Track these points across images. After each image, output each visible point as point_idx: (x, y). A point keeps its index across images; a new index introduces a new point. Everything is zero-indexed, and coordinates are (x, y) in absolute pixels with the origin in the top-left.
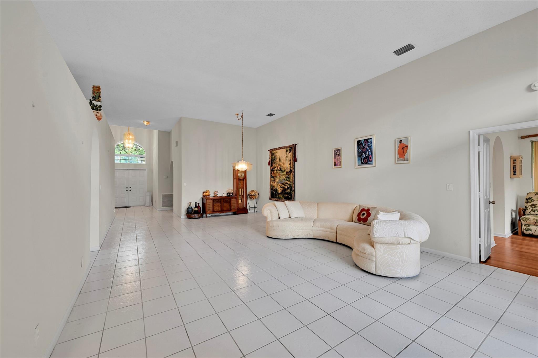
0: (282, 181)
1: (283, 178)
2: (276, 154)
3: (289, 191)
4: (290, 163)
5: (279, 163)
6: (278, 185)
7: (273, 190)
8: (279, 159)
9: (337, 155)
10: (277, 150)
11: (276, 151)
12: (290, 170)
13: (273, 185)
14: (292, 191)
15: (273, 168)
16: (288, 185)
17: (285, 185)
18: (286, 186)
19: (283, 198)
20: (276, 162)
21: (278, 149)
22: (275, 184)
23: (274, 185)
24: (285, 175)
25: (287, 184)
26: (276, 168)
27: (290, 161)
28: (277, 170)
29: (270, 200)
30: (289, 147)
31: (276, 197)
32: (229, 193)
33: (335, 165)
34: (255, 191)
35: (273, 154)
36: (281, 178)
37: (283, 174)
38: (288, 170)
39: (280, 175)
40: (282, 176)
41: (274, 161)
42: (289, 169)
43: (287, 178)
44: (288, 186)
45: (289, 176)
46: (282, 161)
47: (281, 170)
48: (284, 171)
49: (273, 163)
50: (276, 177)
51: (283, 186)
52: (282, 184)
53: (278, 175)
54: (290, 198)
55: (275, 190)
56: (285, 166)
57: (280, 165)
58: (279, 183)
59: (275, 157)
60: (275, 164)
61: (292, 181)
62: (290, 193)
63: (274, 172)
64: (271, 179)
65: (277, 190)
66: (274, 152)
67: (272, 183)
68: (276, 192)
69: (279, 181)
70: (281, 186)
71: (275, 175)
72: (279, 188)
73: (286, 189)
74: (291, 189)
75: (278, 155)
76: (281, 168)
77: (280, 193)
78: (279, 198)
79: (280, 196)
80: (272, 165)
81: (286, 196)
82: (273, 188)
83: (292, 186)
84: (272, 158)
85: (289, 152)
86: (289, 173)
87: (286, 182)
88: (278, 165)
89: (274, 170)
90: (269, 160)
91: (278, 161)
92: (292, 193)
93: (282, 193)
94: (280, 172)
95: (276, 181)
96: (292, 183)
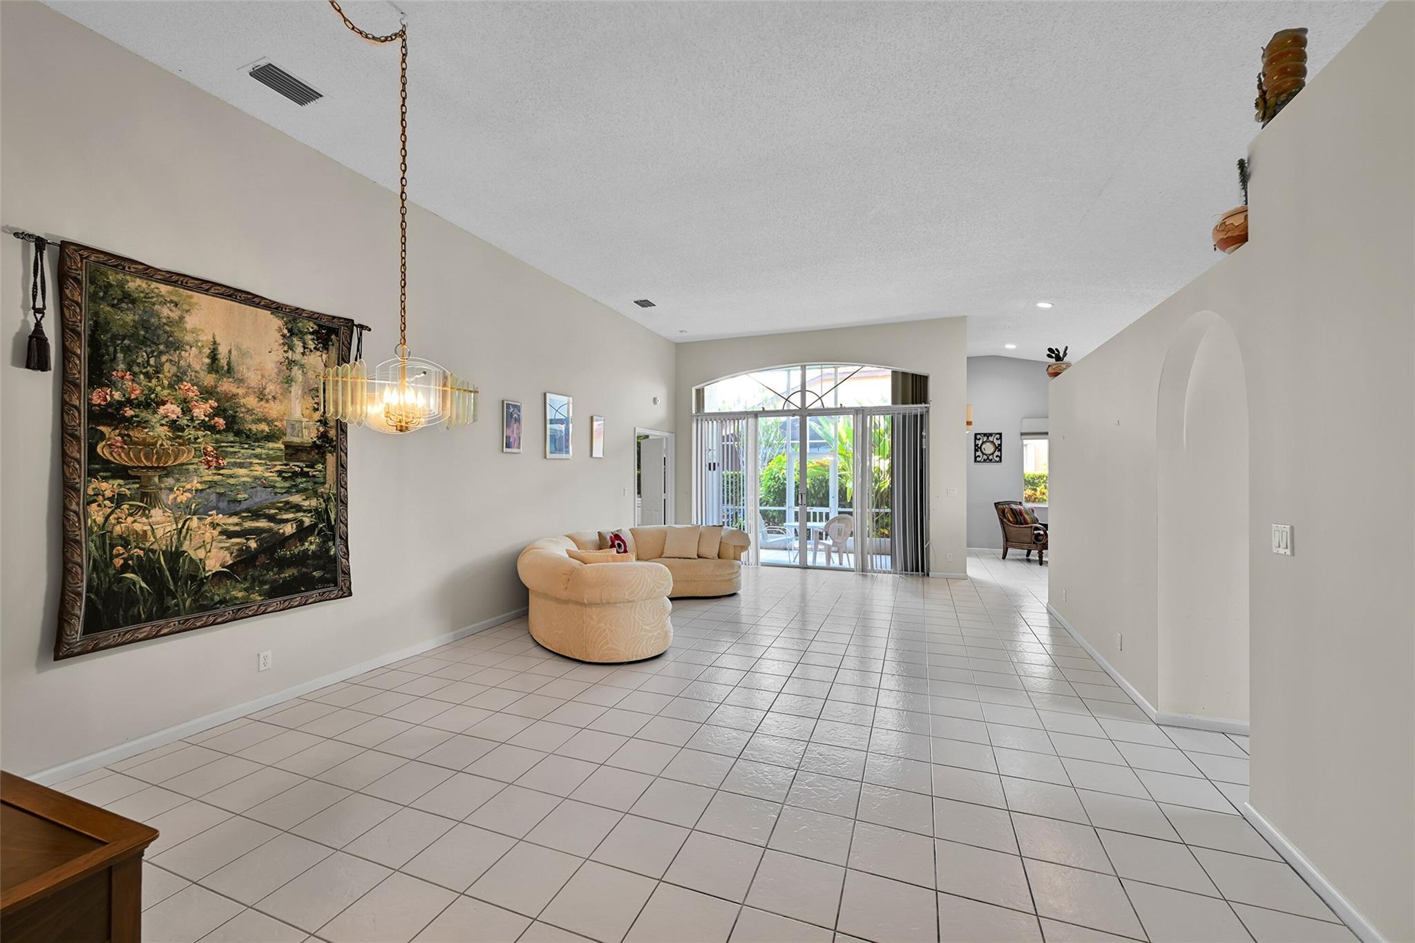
0: (240, 497)
1: (256, 478)
2: (164, 311)
3: (312, 544)
5: (209, 380)
6: (194, 523)
7: (125, 568)
8: (214, 356)
9: (513, 420)
10: (181, 291)
11: (164, 289)
12: (323, 436)
13: (118, 530)
14: (331, 544)
15: (121, 405)
16: (301, 514)
17: (271, 518)
18: (287, 521)
20: (168, 368)
21: (206, 292)
22: (155, 527)
23: (138, 527)
24: (272, 459)
25: (298, 508)
26: (172, 410)
28: (183, 422)
30: (313, 316)
33: (508, 445)
35: (116, 293)
36: (232, 481)
37: (258, 456)
38: (309, 436)
39: (223, 462)
40: (241, 466)
41: (126, 350)
42: (314, 434)
43: (299, 480)
44: (302, 522)
45: (312, 467)
47: (229, 425)
48: (270, 437)
49: (122, 366)
50: (166, 472)
51: (248, 524)
52: (249, 512)
53: (196, 460)
54: (324, 582)
55: (147, 567)
56: (273, 410)
57: (218, 393)
58: (217, 508)
59: (147, 329)
60: (148, 376)
61: (333, 494)
62: (319, 553)
63: (136, 434)
64: (94, 489)
65: (184, 562)
66: (135, 284)
67: (100, 520)
68: (167, 573)
69: (215, 501)
70: (237, 524)
71: (147, 458)
72: (214, 543)
73: (284, 541)
74: (326, 534)
75: (191, 321)
76: (234, 417)
77: (225, 570)
78: (213, 607)
79: (218, 593)
80: (99, 374)
81: (282, 575)
82: (120, 549)
83: (333, 516)
84: (96, 324)
85: (311, 345)
86: (314, 455)
87: (281, 502)
88: (189, 390)
89: (129, 420)
90: (38, 325)
91: (197, 367)
92: (332, 553)
93: (245, 569)
94: (217, 442)
95: (167, 498)
96: (331, 505)
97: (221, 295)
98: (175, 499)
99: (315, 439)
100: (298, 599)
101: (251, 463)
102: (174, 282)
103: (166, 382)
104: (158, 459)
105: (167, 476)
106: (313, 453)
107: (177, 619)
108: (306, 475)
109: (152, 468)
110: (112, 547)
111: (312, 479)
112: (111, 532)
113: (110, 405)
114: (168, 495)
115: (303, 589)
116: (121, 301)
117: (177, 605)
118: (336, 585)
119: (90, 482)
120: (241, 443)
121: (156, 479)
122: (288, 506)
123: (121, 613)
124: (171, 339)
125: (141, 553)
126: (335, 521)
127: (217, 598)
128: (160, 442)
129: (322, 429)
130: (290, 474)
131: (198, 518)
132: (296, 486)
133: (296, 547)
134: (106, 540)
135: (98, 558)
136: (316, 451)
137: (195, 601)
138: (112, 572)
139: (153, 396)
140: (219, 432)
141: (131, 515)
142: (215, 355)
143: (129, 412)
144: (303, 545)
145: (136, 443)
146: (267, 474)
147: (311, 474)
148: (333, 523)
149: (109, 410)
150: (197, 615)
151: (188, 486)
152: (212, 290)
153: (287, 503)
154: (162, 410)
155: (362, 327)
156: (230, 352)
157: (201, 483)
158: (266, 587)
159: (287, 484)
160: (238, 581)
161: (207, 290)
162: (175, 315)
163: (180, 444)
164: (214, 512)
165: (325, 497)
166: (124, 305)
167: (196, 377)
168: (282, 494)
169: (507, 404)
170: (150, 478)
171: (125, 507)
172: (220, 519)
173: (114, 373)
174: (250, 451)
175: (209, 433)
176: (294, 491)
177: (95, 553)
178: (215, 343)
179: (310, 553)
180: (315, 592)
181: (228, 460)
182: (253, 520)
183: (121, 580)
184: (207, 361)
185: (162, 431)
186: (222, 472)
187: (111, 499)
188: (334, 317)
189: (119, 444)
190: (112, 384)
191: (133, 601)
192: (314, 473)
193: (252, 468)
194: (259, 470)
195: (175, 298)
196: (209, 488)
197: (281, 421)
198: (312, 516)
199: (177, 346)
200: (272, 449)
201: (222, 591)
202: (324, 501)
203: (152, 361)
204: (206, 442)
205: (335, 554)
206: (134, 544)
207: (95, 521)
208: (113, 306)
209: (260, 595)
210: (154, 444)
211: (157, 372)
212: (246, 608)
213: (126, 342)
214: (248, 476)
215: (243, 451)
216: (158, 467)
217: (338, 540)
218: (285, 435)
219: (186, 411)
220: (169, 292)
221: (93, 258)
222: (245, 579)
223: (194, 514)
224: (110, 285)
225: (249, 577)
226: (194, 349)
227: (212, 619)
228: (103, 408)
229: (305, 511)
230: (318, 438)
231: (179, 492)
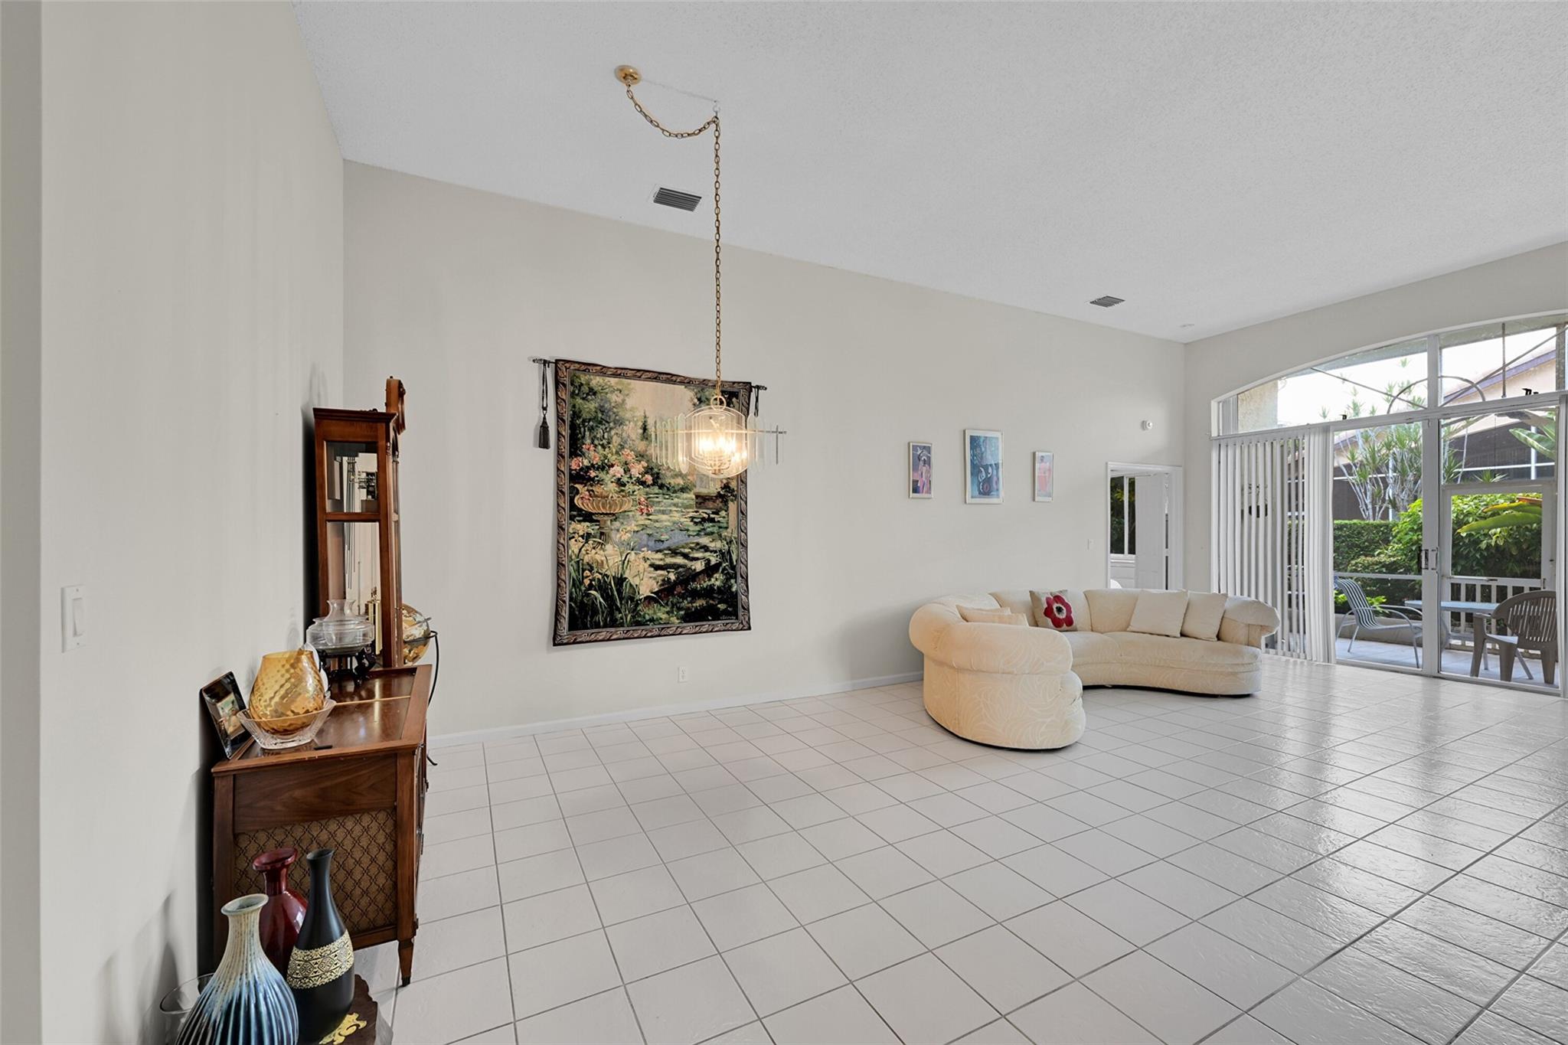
0: (663, 538)
1: (674, 523)
3: (717, 580)
5: (641, 446)
6: (632, 556)
7: (591, 586)
8: (645, 429)
9: (921, 463)
11: (613, 381)
12: (726, 487)
13: (587, 559)
14: (733, 581)
16: (709, 554)
17: (686, 556)
18: (697, 559)
19: (674, 619)
20: (616, 440)
22: (608, 558)
23: (598, 557)
24: (687, 507)
25: (706, 549)
26: (617, 471)
28: (625, 479)
29: (553, 644)
31: (614, 623)
33: (916, 490)
35: (585, 389)
36: (657, 525)
38: (714, 487)
39: (651, 510)
40: (663, 512)
41: (591, 429)
42: (718, 485)
43: (707, 525)
44: (709, 561)
45: (717, 513)
47: (656, 479)
48: (683, 490)
49: (588, 441)
50: (615, 517)
51: (670, 560)
52: (670, 550)
53: (634, 508)
54: (726, 613)
55: (603, 588)
57: (647, 456)
58: (647, 546)
59: (602, 412)
60: (604, 447)
61: (735, 538)
62: (722, 588)
63: (597, 489)
64: (573, 529)
65: (626, 585)
66: (596, 381)
67: (576, 551)
68: (615, 593)
69: (646, 539)
70: (661, 560)
71: (604, 507)
72: (645, 573)
73: (694, 576)
74: (728, 573)
75: (630, 403)
76: (658, 474)
77: (653, 595)
78: (644, 624)
79: (648, 612)
80: (575, 450)
81: (694, 605)
82: (587, 573)
83: (734, 557)
84: (574, 412)
86: (719, 503)
87: (693, 543)
88: (629, 455)
89: (593, 479)
90: (544, 418)
91: (633, 437)
92: (734, 589)
93: (667, 596)
94: (647, 494)
95: (616, 537)
96: (733, 547)
97: (649, 379)
98: (621, 537)
99: (719, 490)
100: (706, 625)
101: (671, 511)
102: (620, 375)
103: (614, 450)
104: (610, 507)
105: (615, 520)
106: (718, 501)
107: (622, 629)
108: (712, 520)
109: (607, 514)
110: (583, 570)
111: (718, 524)
112: (583, 560)
113: (581, 469)
114: (616, 534)
115: (710, 618)
116: (588, 394)
117: (621, 618)
118: (737, 618)
119: (571, 524)
120: (664, 494)
121: (609, 522)
122: (698, 547)
123: (589, 619)
124: (617, 418)
125: (600, 577)
126: (736, 561)
127: (647, 617)
128: (610, 495)
129: (725, 481)
130: (699, 520)
131: (635, 553)
132: (704, 529)
133: (705, 582)
134: (581, 567)
135: (575, 578)
136: (720, 500)
137: (633, 617)
138: (583, 588)
139: (606, 461)
140: (648, 486)
141: (594, 548)
142: (645, 426)
143: (593, 474)
144: (710, 580)
145: (596, 496)
146: (683, 520)
147: (716, 520)
148: (735, 563)
149: (582, 473)
150: (634, 628)
151: (629, 529)
152: (643, 376)
153: (698, 544)
154: (612, 471)
155: (758, 387)
156: (655, 422)
157: (637, 526)
158: (682, 613)
159: (698, 528)
160: (662, 605)
161: (640, 377)
162: (619, 400)
163: (623, 496)
164: (645, 549)
165: (728, 541)
166: (589, 397)
167: (633, 445)
168: (694, 536)
169: (913, 446)
170: (605, 522)
171: (591, 542)
172: (650, 554)
173: (584, 446)
174: (670, 501)
175: (641, 487)
176: (702, 533)
177: (574, 575)
178: (645, 417)
179: (716, 588)
180: (720, 622)
181: (654, 508)
182: (672, 557)
183: (588, 595)
184: (641, 431)
185: (613, 487)
186: (650, 517)
187: (582, 536)
188: (734, 383)
189: (587, 497)
190: (583, 455)
191: (595, 612)
192: (719, 519)
193: (671, 515)
194: (676, 516)
195: (620, 387)
196: (642, 530)
197: (693, 475)
198: (717, 556)
199: (620, 423)
200: (686, 499)
201: (651, 612)
202: (727, 543)
203: (606, 436)
204: (640, 493)
205: (737, 591)
206: (596, 570)
207: (573, 552)
208: (583, 399)
209: (678, 619)
210: (607, 497)
211: (609, 443)
212: (668, 628)
213: (591, 423)
214: (669, 521)
215: (665, 501)
216: (610, 514)
217: (739, 579)
218: (695, 486)
219: (627, 470)
220: (617, 383)
221: (572, 368)
222: (667, 604)
223: (632, 550)
224: (582, 384)
225: (669, 603)
226: (631, 423)
227: (644, 633)
228: (578, 474)
229: (711, 552)
230: (722, 488)
231: (623, 532)
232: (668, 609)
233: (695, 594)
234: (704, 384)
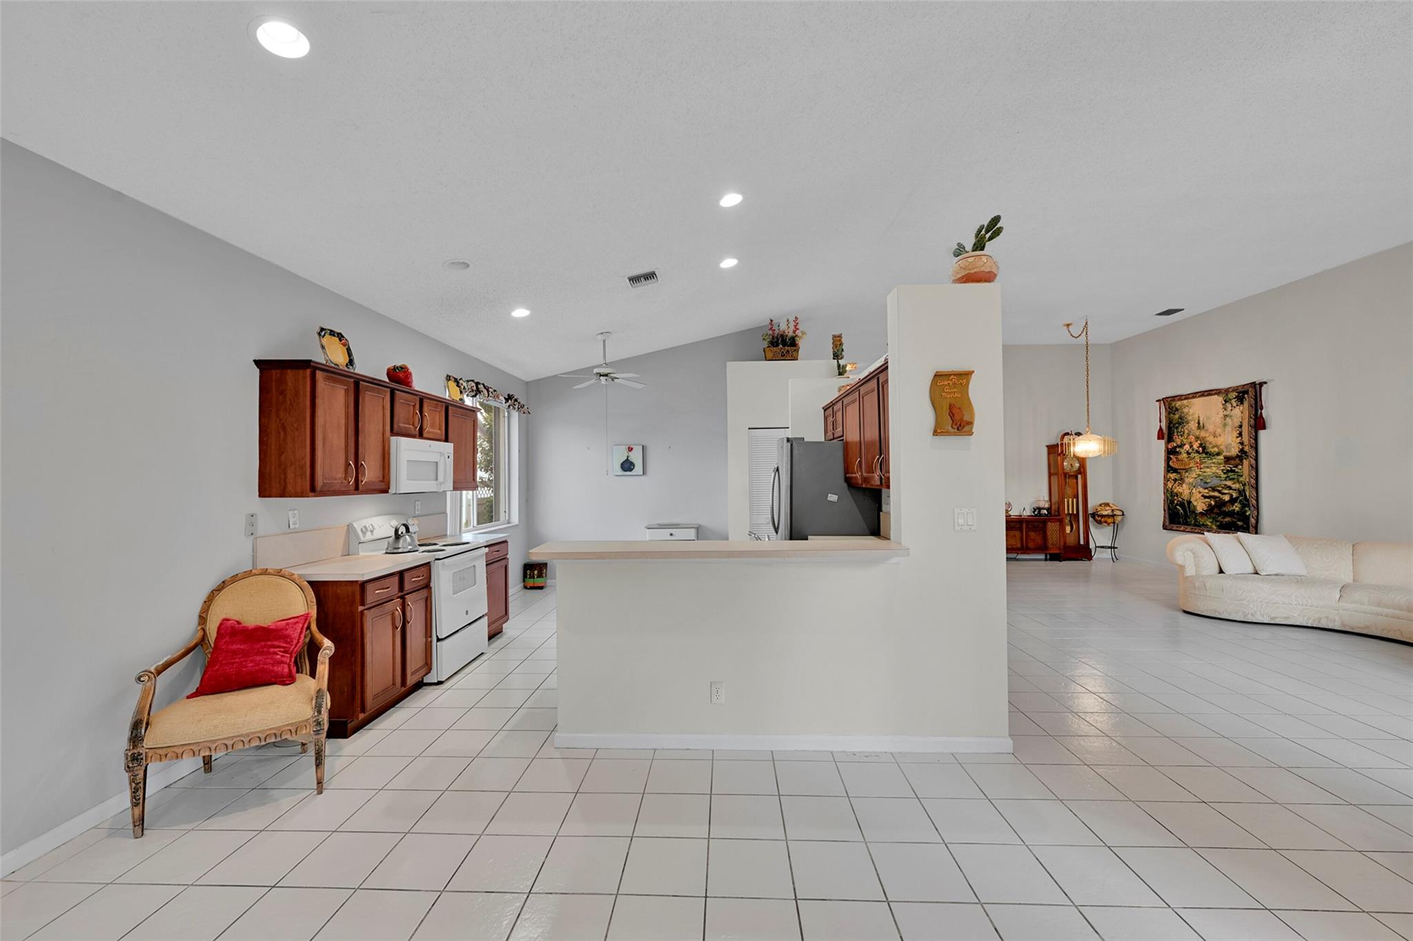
0: (1208, 481)
1: (1213, 473)
2: (1186, 410)
4: (1240, 434)
5: (1197, 433)
6: (1194, 491)
7: (1177, 504)
8: (1199, 423)
10: (1190, 400)
11: (1185, 402)
12: (1242, 451)
13: (1175, 491)
14: (1247, 509)
15: (1175, 447)
17: (1219, 492)
18: (1225, 494)
19: (1214, 526)
20: (1186, 431)
21: (1193, 397)
22: (1184, 490)
23: (1181, 491)
24: (1220, 464)
25: (1230, 488)
26: (1187, 447)
27: (1241, 426)
28: (1190, 451)
29: (1164, 529)
30: (1235, 389)
31: (1186, 524)
32: (1040, 509)
34: (1111, 505)
35: (1174, 409)
36: (1205, 474)
37: (1214, 463)
38: (1234, 451)
39: (1202, 466)
40: (1208, 467)
41: (1177, 428)
42: (1237, 450)
43: (1230, 474)
44: (1232, 495)
45: (1236, 467)
46: (1211, 428)
47: (1204, 450)
48: (1218, 454)
49: (1176, 434)
50: (1186, 470)
51: (1212, 494)
52: (1211, 488)
53: (1194, 466)
54: (1242, 527)
55: (1182, 505)
56: (1220, 441)
57: (1200, 437)
58: (1200, 485)
59: (1181, 419)
60: (1182, 436)
61: (1247, 482)
63: (1179, 457)
64: (1169, 476)
65: (1192, 505)
66: (1178, 404)
67: (1171, 487)
68: (1187, 509)
69: (1199, 482)
70: (1207, 493)
71: (1182, 466)
72: (1200, 500)
73: (1224, 503)
74: (1243, 503)
75: (1191, 411)
76: (1205, 446)
77: (1204, 512)
78: (1199, 526)
79: (1201, 520)
80: (1170, 440)
81: (1225, 520)
82: (1176, 498)
83: (1247, 494)
84: (1170, 421)
85: (1235, 404)
86: (1237, 461)
88: (1192, 438)
89: (1177, 452)
90: (1160, 426)
91: (1194, 428)
92: (1247, 514)
93: (1210, 513)
94: (1200, 457)
95: (1187, 480)
96: (1247, 488)
97: (1200, 396)
98: (1189, 481)
101: (1211, 466)
102: (1187, 398)
103: (1186, 437)
104: (1185, 465)
107: (1190, 527)
108: (1234, 471)
109: (1183, 469)
111: (1237, 473)
113: (1173, 448)
115: (1233, 529)
117: (1190, 522)
119: (1168, 474)
120: (1208, 458)
121: (1184, 473)
123: (1177, 520)
124: (1187, 420)
125: (1181, 500)
126: (1249, 497)
128: (1184, 460)
129: (1241, 447)
134: (1173, 494)
135: (1171, 499)
138: (1175, 505)
139: (1182, 443)
140: (1200, 454)
141: (1178, 486)
143: (1178, 450)
144: (1233, 506)
145: (1179, 460)
146: (1218, 471)
147: (1236, 471)
149: (1173, 450)
150: (1195, 528)
151: (1192, 476)
152: (1197, 396)
153: (1225, 485)
154: (1185, 447)
156: (1203, 419)
157: (1196, 475)
158: (1218, 523)
159: (1225, 476)
160: (1208, 518)
163: (1190, 460)
164: (1199, 487)
165: (1243, 483)
166: (1176, 412)
167: (1194, 432)
168: (1223, 480)
170: (1182, 473)
171: (1177, 483)
172: (1201, 490)
173: (1174, 437)
174: (1211, 461)
175: (1197, 454)
176: (1228, 479)
178: (1199, 417)
183: (1176, 508)
184: (1197, 425)
185: (1185, 455)
186: (1201, 470)
187: (1173, 480)
188: (1244, 385)
189: (1175, 461)
190: (1173, 441)
191: (1179, 517)
192: (1238, 470)
193: (1212, 468)
194: (1214, 469)
195: (1187, 404)
196: (1198, 477)
197: (1222, 445)
198: (1236, 492)
199: (1187, 422)
200: (1219, 459)
201: (1203, 520)
202: (1243, 485)
203: (1182, 430)
204: (1197, 458)
205: (1249, 515)
206: (1179, 496)
208: (1173, 414)
211: (1184, 434)
213: (1177, 425)
219: (1191, 446)
222: (1211, 517)
228: (1171, 449)
229: (1233, 490)
230: (1239, 452)
231: (1190, 478)
232: (1211, 520)
233: (1226, 514)
234: (1227, 391)
